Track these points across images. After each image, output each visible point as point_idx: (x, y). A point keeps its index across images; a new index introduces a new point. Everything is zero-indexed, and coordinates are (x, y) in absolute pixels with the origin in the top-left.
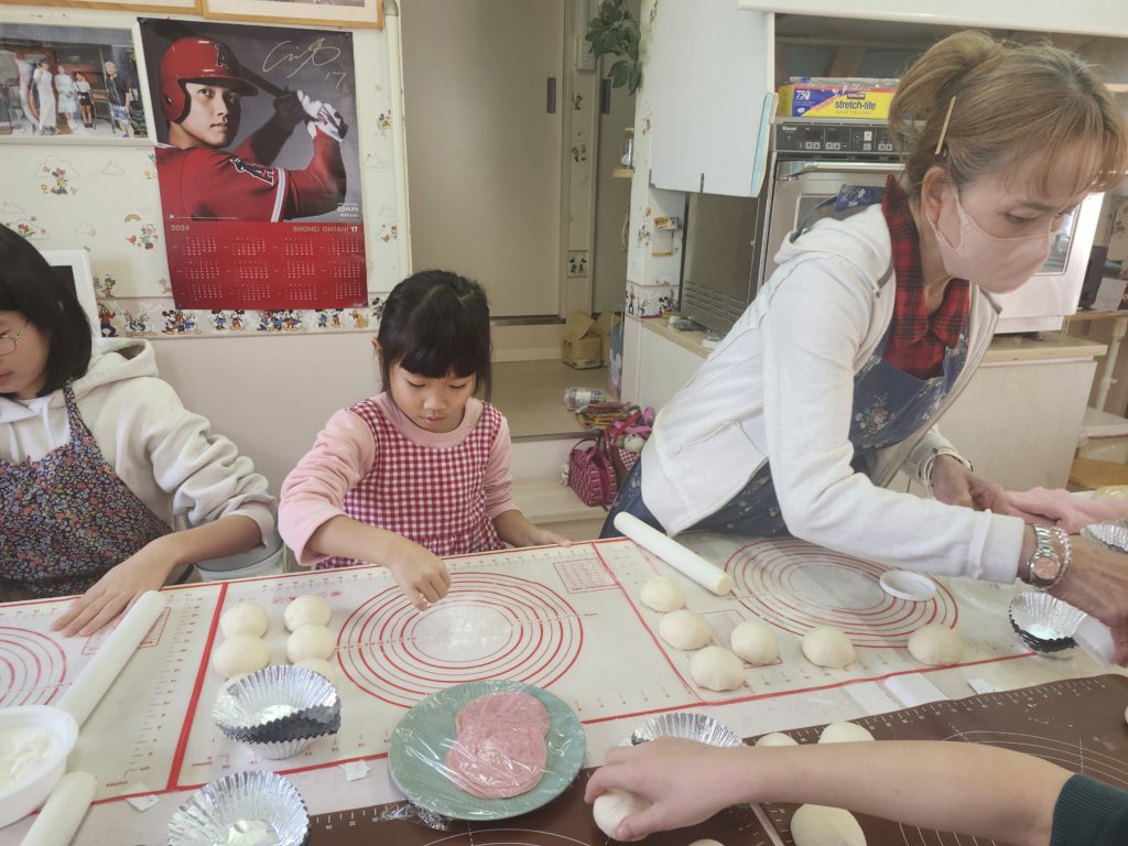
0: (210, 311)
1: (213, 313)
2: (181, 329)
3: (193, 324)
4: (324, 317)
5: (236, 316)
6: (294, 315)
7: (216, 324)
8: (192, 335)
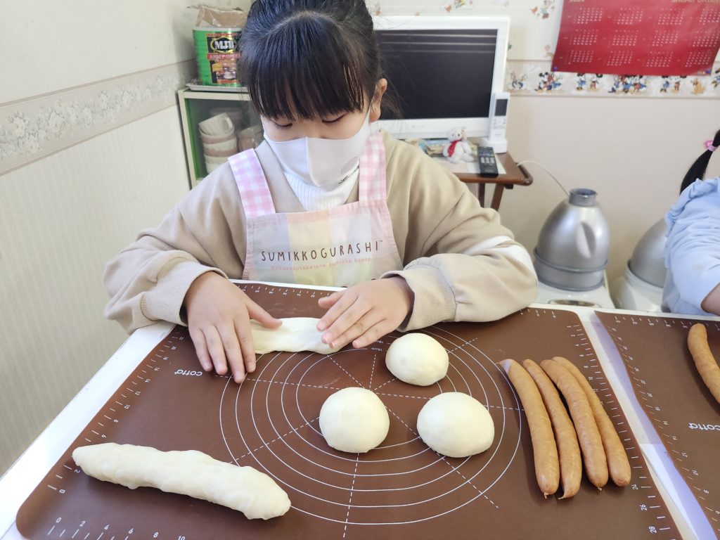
0: (576, 74)
1: (579, 75)
2: (550, 88)
3: (559, 84)
4: (667, 83)
5: (594, 80)
6: (642, 81)
7: (577, 85)
8: (557, 94)
